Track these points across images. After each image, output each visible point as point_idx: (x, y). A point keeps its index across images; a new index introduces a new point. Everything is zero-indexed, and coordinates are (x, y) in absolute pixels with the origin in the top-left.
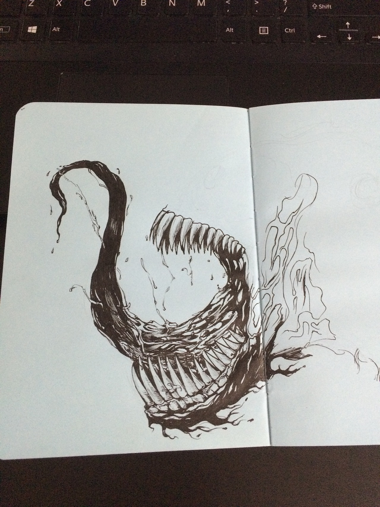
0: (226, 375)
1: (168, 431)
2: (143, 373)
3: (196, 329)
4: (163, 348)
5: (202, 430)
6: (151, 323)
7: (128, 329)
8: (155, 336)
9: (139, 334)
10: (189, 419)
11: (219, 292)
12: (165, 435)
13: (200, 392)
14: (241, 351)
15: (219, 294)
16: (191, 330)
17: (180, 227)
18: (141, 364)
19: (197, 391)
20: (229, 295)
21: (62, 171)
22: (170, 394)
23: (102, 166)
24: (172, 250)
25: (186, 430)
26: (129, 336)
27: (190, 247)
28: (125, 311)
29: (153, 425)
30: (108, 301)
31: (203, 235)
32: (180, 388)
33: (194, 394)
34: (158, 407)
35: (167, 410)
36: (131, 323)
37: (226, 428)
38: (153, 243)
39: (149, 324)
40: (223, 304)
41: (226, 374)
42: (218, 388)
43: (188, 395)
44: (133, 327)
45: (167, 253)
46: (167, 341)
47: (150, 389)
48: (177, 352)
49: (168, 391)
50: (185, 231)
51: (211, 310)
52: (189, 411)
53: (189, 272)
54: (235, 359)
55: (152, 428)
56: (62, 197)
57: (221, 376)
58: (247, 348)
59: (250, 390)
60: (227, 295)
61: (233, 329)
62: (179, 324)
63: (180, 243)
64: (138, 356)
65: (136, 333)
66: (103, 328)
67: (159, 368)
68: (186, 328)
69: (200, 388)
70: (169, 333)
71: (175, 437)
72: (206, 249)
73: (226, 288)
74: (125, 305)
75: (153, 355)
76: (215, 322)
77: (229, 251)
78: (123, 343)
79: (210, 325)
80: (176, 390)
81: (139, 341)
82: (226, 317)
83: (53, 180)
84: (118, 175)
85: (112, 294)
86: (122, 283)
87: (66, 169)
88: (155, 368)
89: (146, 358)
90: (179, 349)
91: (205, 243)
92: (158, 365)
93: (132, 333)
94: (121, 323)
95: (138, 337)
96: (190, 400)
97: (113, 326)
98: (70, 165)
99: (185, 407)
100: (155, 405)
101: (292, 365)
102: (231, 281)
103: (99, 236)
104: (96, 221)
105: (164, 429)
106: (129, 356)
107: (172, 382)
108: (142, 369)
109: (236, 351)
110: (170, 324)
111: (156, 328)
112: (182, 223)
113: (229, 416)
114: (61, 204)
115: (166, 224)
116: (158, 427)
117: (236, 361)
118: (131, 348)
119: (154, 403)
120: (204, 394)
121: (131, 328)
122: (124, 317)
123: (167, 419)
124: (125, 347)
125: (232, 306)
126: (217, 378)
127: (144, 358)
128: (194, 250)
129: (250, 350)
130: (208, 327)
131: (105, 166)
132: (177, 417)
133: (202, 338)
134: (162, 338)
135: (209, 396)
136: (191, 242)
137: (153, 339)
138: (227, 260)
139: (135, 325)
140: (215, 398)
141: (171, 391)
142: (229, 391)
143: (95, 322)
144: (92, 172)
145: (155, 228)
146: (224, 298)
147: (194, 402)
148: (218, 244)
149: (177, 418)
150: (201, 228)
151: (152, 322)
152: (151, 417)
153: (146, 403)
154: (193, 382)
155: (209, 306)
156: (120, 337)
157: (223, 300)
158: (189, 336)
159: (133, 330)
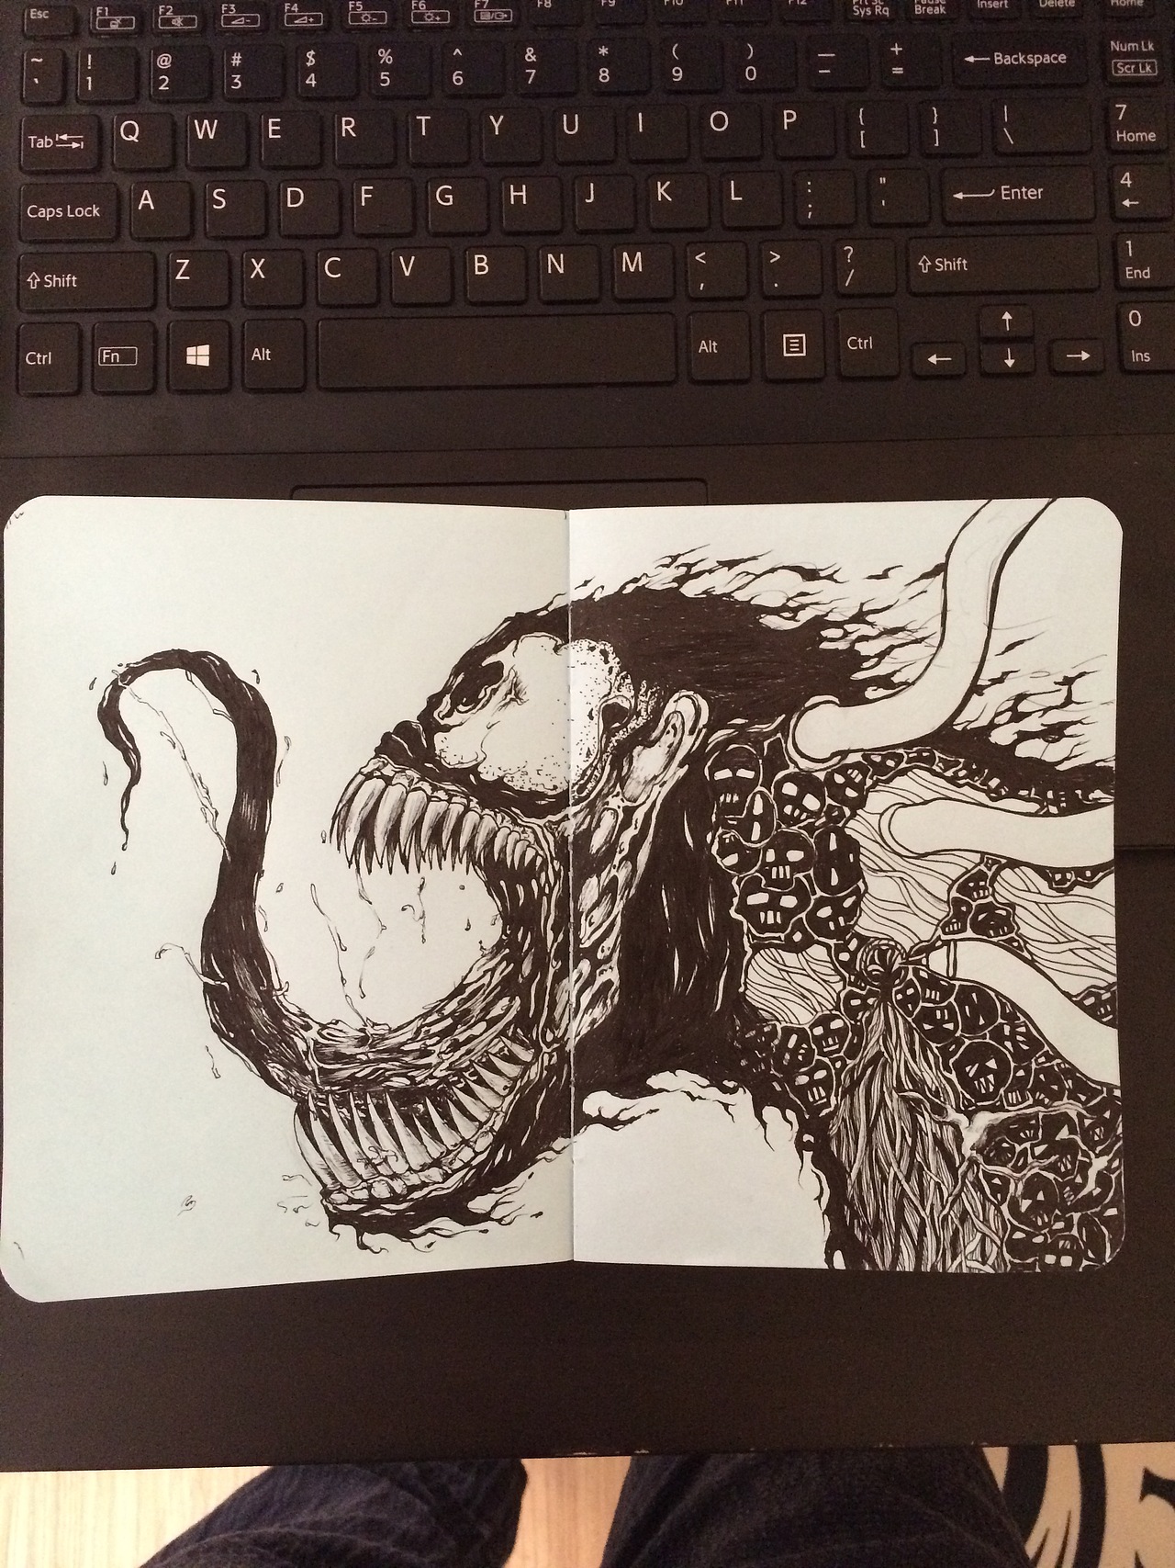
0: (492, 1129)
1: (367, 1238)
2: (317, 1126)
3: (431, 1037)
4: (358, 1075)
5: (439, 1235)
6: (331, 1023)
7: (284, 1036)
8: (343, 1051)
9: (308, 1048)
10: (412, 1213)
11: (483, 956)
12: (363, 1246)
13: (437, 1163)
14: (526, 1077)
15: (484, 960)
16: (419, 1038)
17: (400, 809)
18: (313, 1108)
19: (429, 1161)
20: (504, 963)
21: (123, 676)
22: (375, 1166)
23: (218, 663)
24: (381, 864)
25: (405, 1235)
26: (288, 1053)
27: (421, 856)
28: (277, 998)
29: (337, 1228)
30: (240, 978)
31: (451, 827)
32: (395, 1155)
33: (424, 1167)
34: (348, 1192)
35: (367, 1197)
36: (291, 1024)
37: (486, 1231)
38: (339, 849)
39: (330, 1026)
40: (490, 982)
41: (491, 1127)
42: (473, 1155)
43: (410, 1169)
44: (296, 1032)
45: (370, 871)
46: (369, 1061)
47: (332, 1158)
48: (388, 1083)
49: (369, 1162)
50: (411, 819)
51: (464, 996)
52: (412, 1199)
53: (419, 914)
54: (511, 1097)
55: (335, 1233)
56: (128, 743)
57: (481, 1131)
58: (536, 1074)
59: (539, 1157)
60: (500, 963)
61: (510, 1034)
62: (394, 1027)
63: (400, 845)
64: (306, 1093)
65: (301, 1046)
66: (232, 1035)
67: (352, 1116)
68: (410, 1035)
69: (436, 1155)
70: (372, 1046)
71: (381, 1249)
72: (457, 860)
73: (499, 946)
74: (277, 987)
75: (339, 1090)
76: (472, 1021)
77: (509, 864)
78: (273, 1067)
79: (460, 1028)
80: (385, 1160)
81: (309, 1062)
82: (496, 1011)
83: (104, 697)
84: (255, 685)
85: (250, 964)
86: (269, 941)
87: (133, 673)
88: (343, 1116)
89: (324, 1096)
90: (394, 1079)
91: (456, 848)
92: (350, 1111)
93: (293, 1047)
94: (270, 1025)
95: (306, 1054)
96: (414, 1179)
97: (252, 1031)
98: (143, 660)
99: (405, 1192)
100: (342, 1189)
101: (626, 1109)
102: (508, 932)
103: (218, 834)
104: (208, 799)
105: (360, 1234)
106: (286, 1093)
107: (378, 1142)
108: (316, 1120)
109: (515, 1080)
110: (375, 1027)
111: (345, 1035)
112: (403, 802)
113: (494, 1208)
114: (128, 760)
115: (366, 804)
116: (348, 1232)
117: (512, 1102)
118: (292, 1077)
119: (341, 1184)
120: (444, 1167)
121: (292, 1036)
122: (277, 1013)
123: (366, 1214)
124: (277, 1075)
125: (509, 986)
126: (473, 1136)
127: (320, 1096)
128: (431, 863)
129: (544, 1075)
130: (457, 1031)
131: (224, 664)
132: (388, 1210)
133: (443, 1055)
134: (358, 1057)
135: (455, 1171)
136: (424, 845)
137: (339, 1057)
138: (502, 883)
139: (302, 1031)
140: (465, 1175)
141: (376, 1162)
142: (497, 1162)
143: (213, 1025)
144: (195, 678)
145: (343, 813)
146: (493, 970)
147: (423, 1182)
148: (484, 848)
149: (389, 1214)
150: (447, 811)
151: (337, 1022)
152: (335, 1212)
153: (324, 1186)
154: (422, 1143)
155: (460, 989)
156: (268, 1053)
157: (490, 973)
158: (416, 1050)
159: (296, 1039)
